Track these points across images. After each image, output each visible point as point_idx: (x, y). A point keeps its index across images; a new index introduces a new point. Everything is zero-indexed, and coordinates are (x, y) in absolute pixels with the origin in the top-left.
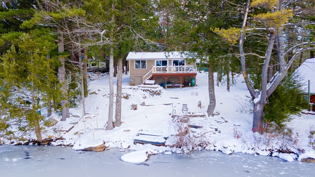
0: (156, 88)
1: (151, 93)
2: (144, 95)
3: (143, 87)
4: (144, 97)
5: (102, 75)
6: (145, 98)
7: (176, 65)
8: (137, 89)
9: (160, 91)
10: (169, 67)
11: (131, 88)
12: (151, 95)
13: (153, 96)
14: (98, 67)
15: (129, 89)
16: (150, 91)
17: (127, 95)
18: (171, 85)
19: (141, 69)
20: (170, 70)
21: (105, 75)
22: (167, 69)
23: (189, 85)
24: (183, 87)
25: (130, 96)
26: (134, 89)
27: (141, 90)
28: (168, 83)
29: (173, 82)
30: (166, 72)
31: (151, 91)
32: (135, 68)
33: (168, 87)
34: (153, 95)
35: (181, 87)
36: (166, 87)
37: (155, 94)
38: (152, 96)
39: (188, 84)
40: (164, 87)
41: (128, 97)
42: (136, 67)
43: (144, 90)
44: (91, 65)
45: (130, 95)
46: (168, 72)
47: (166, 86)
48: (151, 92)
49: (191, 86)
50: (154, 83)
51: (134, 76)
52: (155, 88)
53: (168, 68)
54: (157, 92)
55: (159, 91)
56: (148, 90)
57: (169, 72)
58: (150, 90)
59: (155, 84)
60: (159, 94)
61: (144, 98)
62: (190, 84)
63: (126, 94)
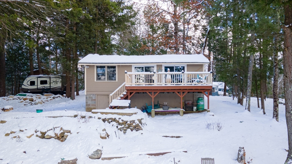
0: (132, 114)
1: (120, 127)
2: (104, 130)
3: (102, 113)
4: (103, 136)
5: (54, 98)
6: (105, 138)
7: (170, 71)
8: (90, 117)
9: (140, 121)
10: (158, 75)
11: (76, 116)
12: (120, 129)
13: (125, 133)
14: (50, 87)
15: (72, 117)
16: (118, 122)
17: (62, 131)
18: (161, 110)
19: (106, 81)
20: (159, 80)
21: (59, 97)
22: (155, 78)
23: (193, 110)
24: (184, 113)
25: (69, 134)
26: (83, 117)
27: (99, 118)
28: (156, 106)
29: (165, 103)
30: (152, 84)
31: (121, 121)
32: (95, 81)
33: (157, 114)
34: (126, 130)
35: (181, 113)
36: (153, 113)
37: (128, 128)
38: (122, 132)
39: (193, 108)
40: (149, 114)
41: (65, 137)
42: (99, 79)
43: (104, 120)
44: (39, 83)
45: (69, 132)
46: (156, 84)
47: (153, 111)
48: (120, 124)
49: (198, 111)
50: (128, 105)
51: (93, 95)
52: (130, 115)
53: (155, 75)
54: (134, 124)
55: (137, 122)
56: (114, 120)
57: (159, 83)
58: (117, 119)
59: (129, 107)
60: (137, 128)
61: (102, 138)
62: (195, 108)
63: (62, 129)
